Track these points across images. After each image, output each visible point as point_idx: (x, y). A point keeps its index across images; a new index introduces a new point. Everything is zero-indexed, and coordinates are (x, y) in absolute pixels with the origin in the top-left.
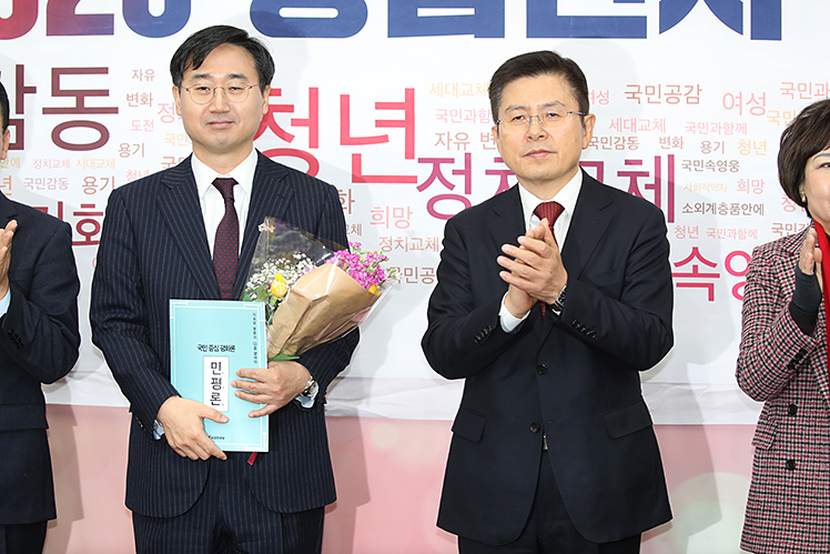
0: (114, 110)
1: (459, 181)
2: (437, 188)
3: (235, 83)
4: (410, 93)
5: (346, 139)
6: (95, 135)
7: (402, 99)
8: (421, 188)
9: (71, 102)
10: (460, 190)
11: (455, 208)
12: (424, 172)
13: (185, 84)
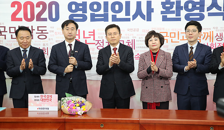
0: (48, 33)
1: (102, 44)
2: (98, 45)
3: (72, 29)
4: (94, 30)
5: (84, 38)
6: (45, 37)
7: (93, 31)
8: (96, 45)
9: (41, 32)
10: (102, 45)
11: (101, 48)
12: (96, 42)
13: (64, 29)
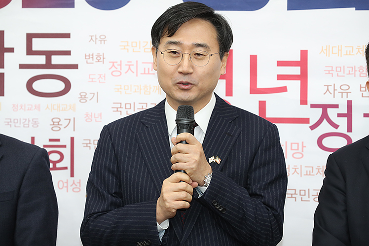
0: (75, 67)
1: (343, 123)
2: (325, 127)
3: (199, 50)
4: (304, 54)
5: (254, 90)
6: (60, 86)
7: (298, 59)
8: (312, 128)
9: (41, 60)
10: (343, 129)
11: (339, 143)
12: (315, 115)
13: (161, 47)
